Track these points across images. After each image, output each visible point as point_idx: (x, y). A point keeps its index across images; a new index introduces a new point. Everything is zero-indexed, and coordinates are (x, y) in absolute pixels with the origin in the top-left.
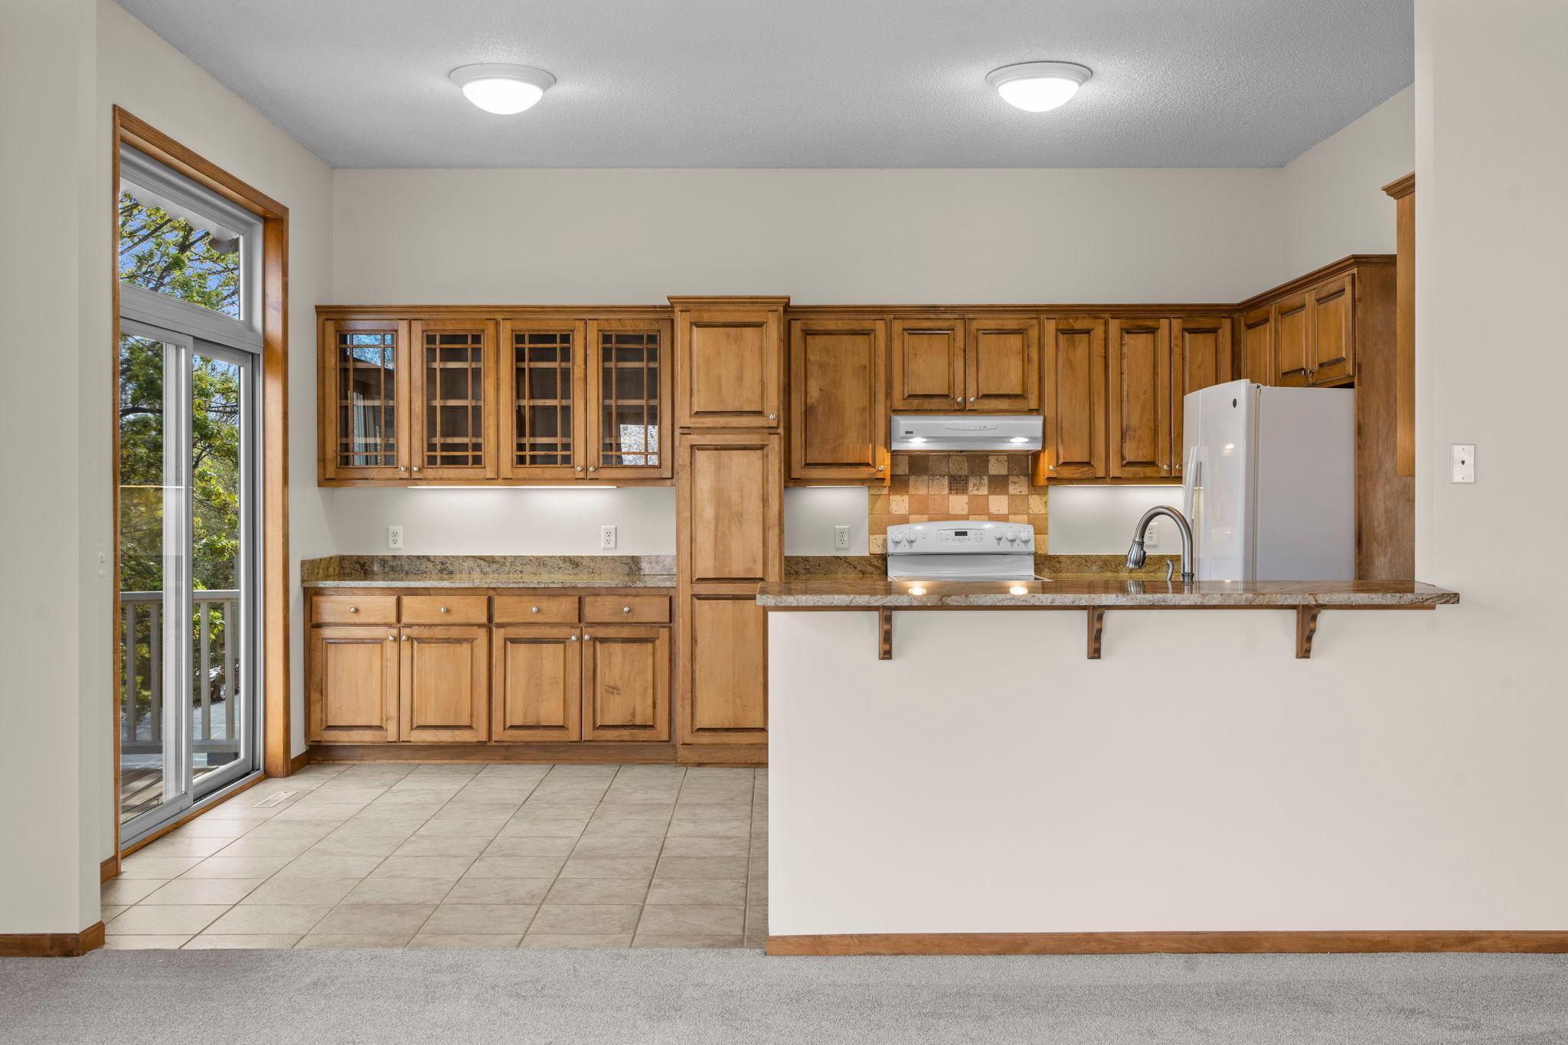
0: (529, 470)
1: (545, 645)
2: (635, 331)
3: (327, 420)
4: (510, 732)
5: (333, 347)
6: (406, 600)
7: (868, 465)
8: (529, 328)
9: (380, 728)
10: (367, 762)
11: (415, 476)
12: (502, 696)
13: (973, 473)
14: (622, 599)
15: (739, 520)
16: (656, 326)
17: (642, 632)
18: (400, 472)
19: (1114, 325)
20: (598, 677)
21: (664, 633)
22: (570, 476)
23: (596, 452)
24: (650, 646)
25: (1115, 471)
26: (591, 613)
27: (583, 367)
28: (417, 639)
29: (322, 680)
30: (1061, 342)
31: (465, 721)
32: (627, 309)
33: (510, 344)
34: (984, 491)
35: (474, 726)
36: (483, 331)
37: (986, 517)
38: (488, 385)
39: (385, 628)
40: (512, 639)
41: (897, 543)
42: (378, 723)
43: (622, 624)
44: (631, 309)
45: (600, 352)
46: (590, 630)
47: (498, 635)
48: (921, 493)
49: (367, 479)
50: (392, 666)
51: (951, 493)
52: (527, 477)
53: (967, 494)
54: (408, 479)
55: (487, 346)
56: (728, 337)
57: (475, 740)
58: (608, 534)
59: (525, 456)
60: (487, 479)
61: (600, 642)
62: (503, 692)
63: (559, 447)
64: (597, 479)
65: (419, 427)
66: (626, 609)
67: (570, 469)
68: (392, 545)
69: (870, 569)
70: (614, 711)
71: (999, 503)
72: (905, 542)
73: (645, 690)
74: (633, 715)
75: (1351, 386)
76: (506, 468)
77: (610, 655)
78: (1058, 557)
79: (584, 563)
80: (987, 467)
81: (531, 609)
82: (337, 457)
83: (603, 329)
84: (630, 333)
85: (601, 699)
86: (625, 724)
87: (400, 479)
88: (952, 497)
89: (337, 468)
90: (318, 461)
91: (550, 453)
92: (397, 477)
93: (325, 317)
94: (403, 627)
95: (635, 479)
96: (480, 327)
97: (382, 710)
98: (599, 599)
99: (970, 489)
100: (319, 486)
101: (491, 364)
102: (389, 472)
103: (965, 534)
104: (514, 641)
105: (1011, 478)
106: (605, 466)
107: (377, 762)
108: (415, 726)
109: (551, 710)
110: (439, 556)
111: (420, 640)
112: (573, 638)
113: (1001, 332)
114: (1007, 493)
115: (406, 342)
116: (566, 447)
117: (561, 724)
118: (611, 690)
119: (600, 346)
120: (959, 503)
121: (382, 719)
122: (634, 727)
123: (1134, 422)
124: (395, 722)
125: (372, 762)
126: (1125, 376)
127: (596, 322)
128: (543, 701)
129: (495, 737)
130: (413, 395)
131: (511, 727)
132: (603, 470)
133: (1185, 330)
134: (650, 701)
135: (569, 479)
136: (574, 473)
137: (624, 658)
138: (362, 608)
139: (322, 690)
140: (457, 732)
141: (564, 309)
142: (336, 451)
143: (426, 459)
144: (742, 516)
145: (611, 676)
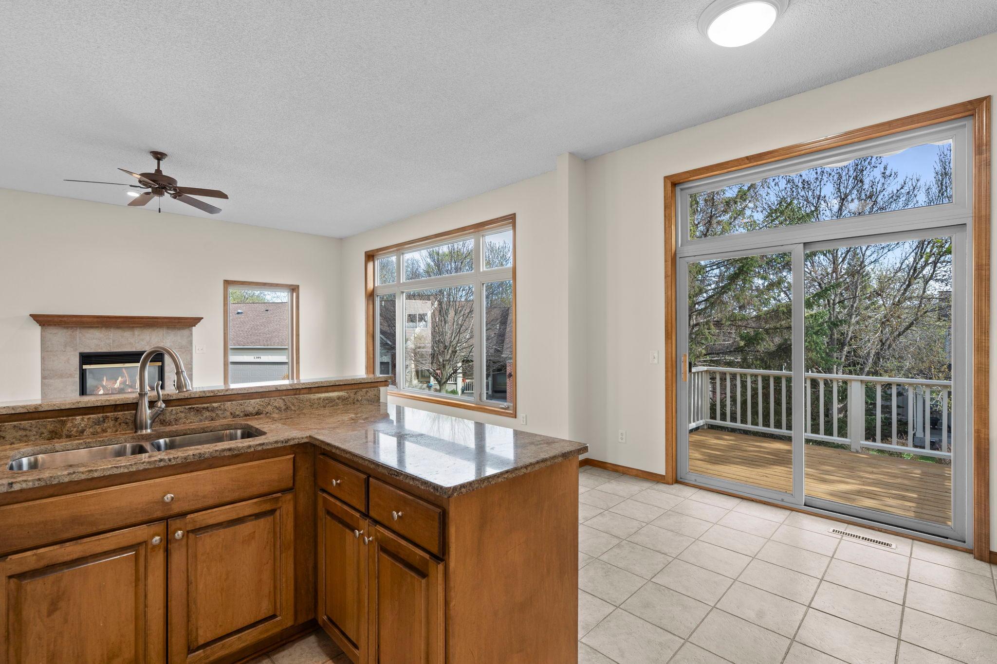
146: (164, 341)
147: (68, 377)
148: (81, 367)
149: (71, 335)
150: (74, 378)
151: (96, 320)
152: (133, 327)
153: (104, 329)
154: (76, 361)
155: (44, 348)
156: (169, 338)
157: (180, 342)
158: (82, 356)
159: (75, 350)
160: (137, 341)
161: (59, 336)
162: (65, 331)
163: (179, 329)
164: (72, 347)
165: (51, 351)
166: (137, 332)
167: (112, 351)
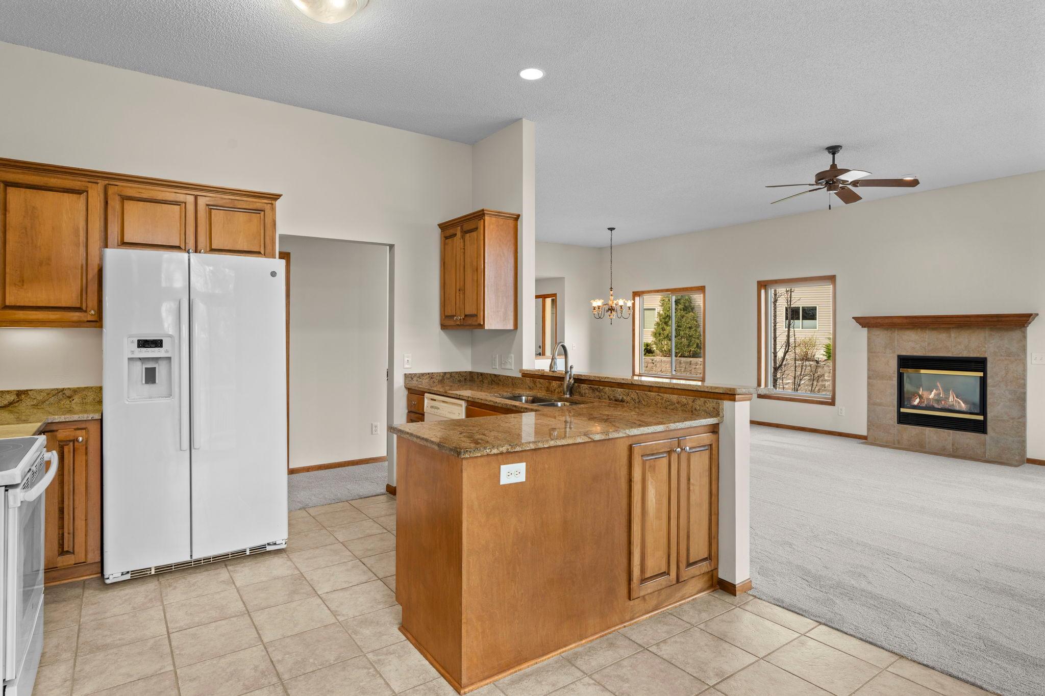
146: (986, 346)
147: (888, 380)
148: (898, 371)
149: (890, 336)
150: (892, 380)
151: (908, 320)
152: (949, 328)
153: (919, 330)
154: (894, 364)
155: (870, 351)
156: (992, 341)
157: (1007, 348)
158: (900, 359)
159: (894, 352)
160: (953, 345)
161: (881, 336)
162: (886, 332)
163: (1007, 330)
164: (891, 349)
165: (875, 352)
166: (953, 334)
167: (927, 355)
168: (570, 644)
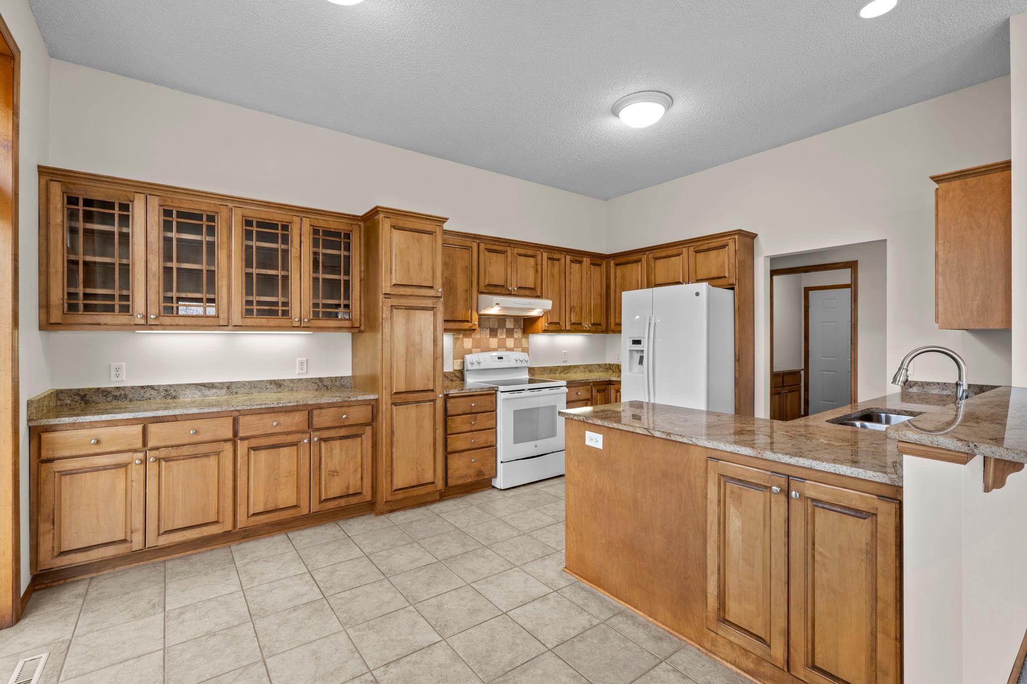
0: (256, 320)
1: (282, 449)
2: (335, 229)
3: (52, 270)
4: (252, 519)
5: (59, 206)
6: (153, 428)
7: (468, 321)
8: (257, 216)
9: (124, 541)
10: (106, 572)
11: (151, 322)
12: (246, 492)
13: (500, 327)
14: (340, 410)
15: (420, 354)
16: (350, 228)
17: (353, 431)
18: (136, 319)
19: (568, 258)
20: (323, 466)
21: (368, 430)
22: (289, 324)
23: (308, 308)
24: (359, 439)
25: (568, 327)
26: (318, 421)
27: (299, 249)
28: (164, 459)
29: (53, 510)
30: (549, 264)
31: (213, 518)
32: (330, 214)
33: (241, 226)
34: (504, 336)
35: (221, 520)
36: (217, 213)
37: (504, 349)
38: (221, 255)
39: (130, 454)
40: (253, 447)
41: (472, 364)
42: (122, 537)
43: (340, 427)
44: (333, 214)
45: (311, 240)
46: (317, 433)
47: (242, 447)
48: (477, 337)
49: (99, 324)
50: (137, 487)
51: (490, 337)
52: (254, 325)
53: (497, 337)
54: (144, 325)
55: (220, 226)
56: (414, 238)
57: (221, 531)
58: (302, 363)
59: (253, 309)
60: (220, 326)
61: (324, 441)
62: (246, 489)
63: (280, 304)
64: (309, 327)
65: (156, 283)
66: (344, 417)
67: (289, 320)
68: (114, 378)
69: (455, 378)
70: (335, 488)
71: (510, 342)
72: (476, 363)
73: (356, 470)
74: (348, 488)
75: (733, 289)
76: (236, 318)
77: (332, 449)
78: (534, 368)
79: (285, 384)
80: (505, 324)
81: (272, 423)
82: (63, 304)
83: (314, 224)
84: (332, 230)
85: (325, 481)
86: (343, 495)
87: (136, 325)
88: (491, 339)
89: (64, 314)
90: (40, 307)
91: (273, 308)
92: (132, 323)
93: (50, 178)
94: (149, 450)
95: (335, 328)
96: (215, 210)
97: (126, 525)
98: (323, 411)
99: (499, 335)
100: (40, 329)
101: (225, 239)
102: (123, 319)
103: (502, 358)
104: (255, 449)
105: (515, 330)
106: (314, 318)
107: (117, 569)
108: (162, 531)
109: (286, 496)
110: (163, 386)
111: (167, 460)
112: (305, 441)
113: (526, 256)
114: (513, 337)
115: (143, 212)
116: (285, 304)
117: (295, 504)
118: (331, 473)
119: (311, 236)
120: (494, 342)
121: (126, 532)
122: (348, 495)
123: (575, 305)
124: (141, 533)
125: (111, 571)
126: (572, 282)
127: (308, 219)
128: (281, 490)
129: (239, 525)
130: (150, 257)
131: (254, 515)
132: (314, 321)
133: (591, 264)
134: (359, 476)
135: (288, 327)
136: (292, 322)
137: (341, 450)
138: (103, 438)
139: (53, 520)
140: (204, 529)
141: (285, 207)
142: (63, 299)
143: (162, 309)
144: (421, 351)
145: (332, 463)
168: (640, 611)
